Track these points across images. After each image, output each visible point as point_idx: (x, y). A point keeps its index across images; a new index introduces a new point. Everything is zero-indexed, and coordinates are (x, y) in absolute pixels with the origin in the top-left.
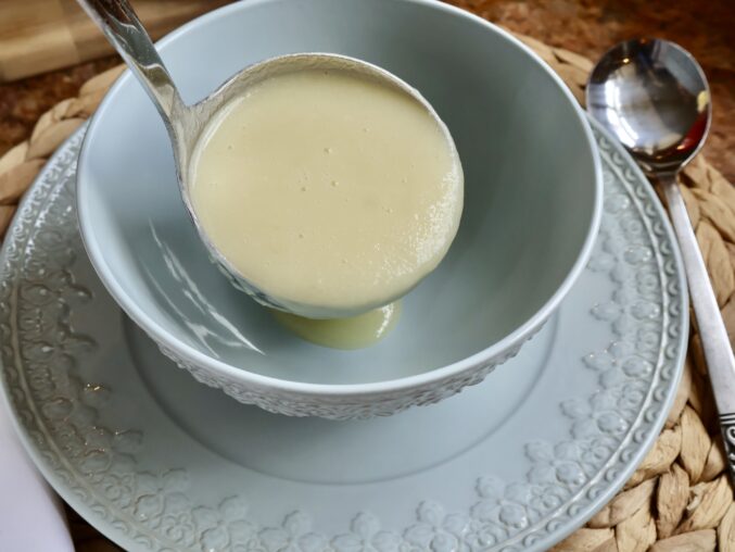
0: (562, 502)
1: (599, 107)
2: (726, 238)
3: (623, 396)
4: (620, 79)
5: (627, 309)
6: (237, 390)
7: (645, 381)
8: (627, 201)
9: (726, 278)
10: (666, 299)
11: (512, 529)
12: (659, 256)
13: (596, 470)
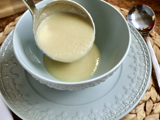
0: (124, 108)
1: (130, 20)
2: (159, 48)
3: (137, 84)
4: (135, 14)
5: (138, 65)
6: (49, 85)
7: (142, 81)
8: (137, 40)
10: (146, 62)
11: (113, 115)
12: (145, 53)
13: (132, 101)
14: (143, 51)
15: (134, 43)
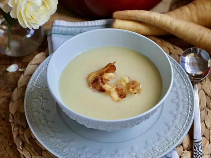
1: (183, 62)
2: (206, 94)
3: (173, 133)
4: (190, 57)
5: (179, 112)
7: (179, 130)
8: (185, 87)
9: (204, 104)
10: (189, 111)
11: (155, 151)
12: (190, 101)
14: (189, 99)
15: (181, 89)
